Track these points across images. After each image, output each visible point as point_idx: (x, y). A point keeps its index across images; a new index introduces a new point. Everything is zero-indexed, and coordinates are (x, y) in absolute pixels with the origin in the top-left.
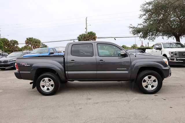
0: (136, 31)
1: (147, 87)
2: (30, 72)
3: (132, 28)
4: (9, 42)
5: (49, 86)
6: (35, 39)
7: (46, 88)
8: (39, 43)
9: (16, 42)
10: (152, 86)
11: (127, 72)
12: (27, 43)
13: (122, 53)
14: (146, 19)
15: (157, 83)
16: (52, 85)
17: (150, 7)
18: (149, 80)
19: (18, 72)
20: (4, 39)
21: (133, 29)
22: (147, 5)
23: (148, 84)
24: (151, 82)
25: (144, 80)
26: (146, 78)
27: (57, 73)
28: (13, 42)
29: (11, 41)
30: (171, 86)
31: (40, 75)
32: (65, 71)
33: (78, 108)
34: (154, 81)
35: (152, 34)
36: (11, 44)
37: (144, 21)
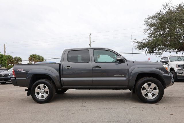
0: (142, 46)
1: (147, 95)
2: (25, 78)
3: (136, 42)
4: (13, 59)
5: (44, 93)
6: (38, 56)
7: (40, 95)
8: (42, 60)
9: (20, 59)
10: (153, 95)
11: (124, 79)
12: (30, 59)
13: (118, 58)
14: (150, 34)
15: (157, 91)
16: (47, 93)
17: (154, 21)
18: (149, 87)
19: (14, 78)
20: (9, 56)
21: (138, 44)
22: (151, 20)
23: (148, 92)
24: (151, 90)
25: (144, 87)
26: (145, 85)
27: (53, 81)
28: (17, 59)
29: (15, 58)
30: (176, 97)
31: (36, 81)
32: (60, 77)
33: (71, 113)
34: (155, 89)
35: (159, 49)
36: (15, 61)
37: (149, 35)
